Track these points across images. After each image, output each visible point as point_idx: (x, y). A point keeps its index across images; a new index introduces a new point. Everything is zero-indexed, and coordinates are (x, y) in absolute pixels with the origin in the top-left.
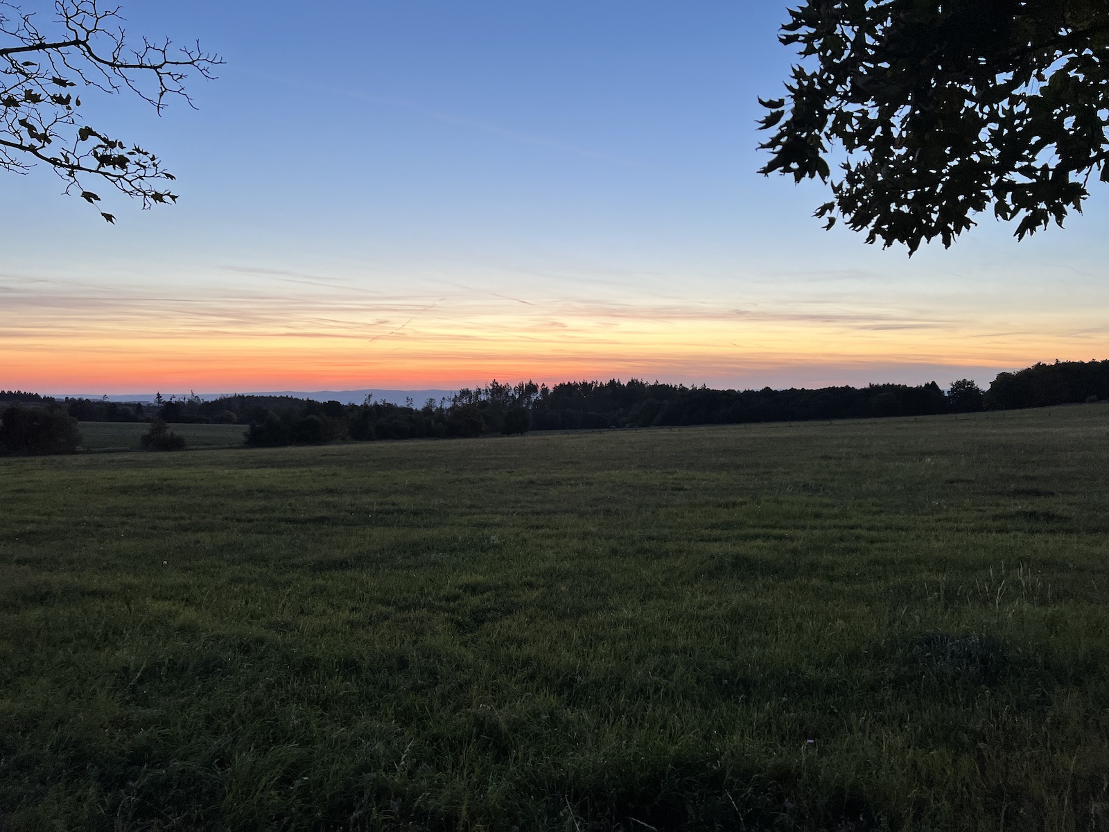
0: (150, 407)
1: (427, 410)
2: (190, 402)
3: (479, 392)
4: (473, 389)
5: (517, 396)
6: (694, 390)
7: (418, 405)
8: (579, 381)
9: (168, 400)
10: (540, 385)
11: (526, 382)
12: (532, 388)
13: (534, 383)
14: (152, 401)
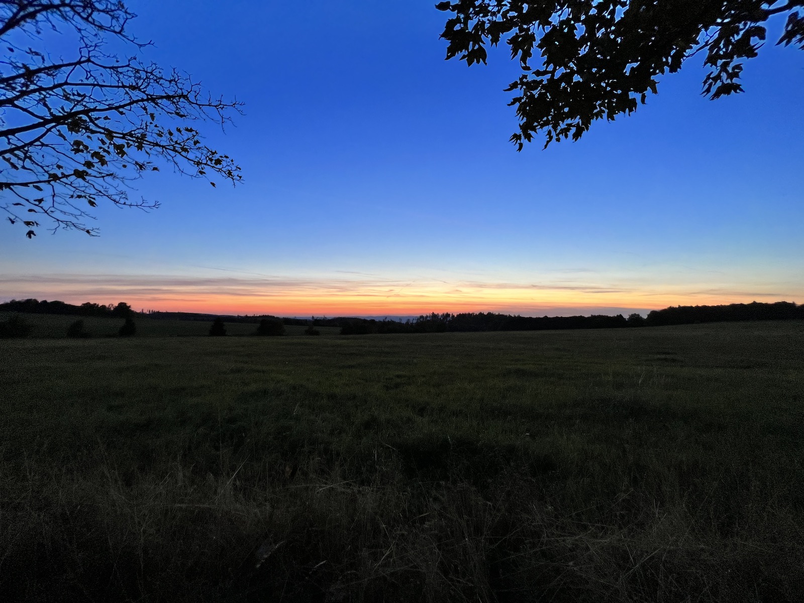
0: (310, 321)
1: (407, 323)
2: (324, 319)
3: (427, 317)
4: (425, 316)
5: (442, 319)
6: (515, 317)
7: (404, 322)
8: (467, 312)
9: (316, 318)
10: (451, 314)
11: (445, 313)
12: (448, 315)
13: (449, 313)
14: (311, 319)
